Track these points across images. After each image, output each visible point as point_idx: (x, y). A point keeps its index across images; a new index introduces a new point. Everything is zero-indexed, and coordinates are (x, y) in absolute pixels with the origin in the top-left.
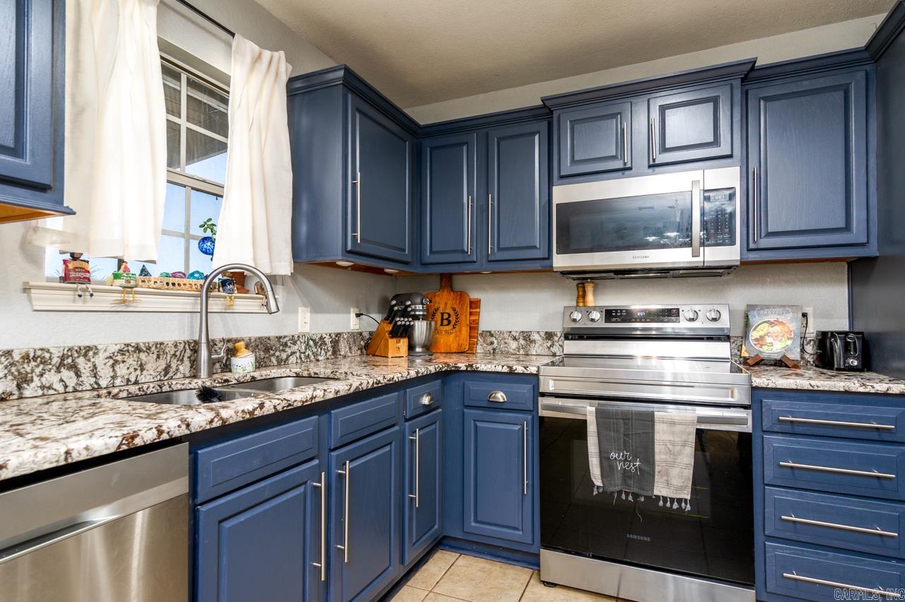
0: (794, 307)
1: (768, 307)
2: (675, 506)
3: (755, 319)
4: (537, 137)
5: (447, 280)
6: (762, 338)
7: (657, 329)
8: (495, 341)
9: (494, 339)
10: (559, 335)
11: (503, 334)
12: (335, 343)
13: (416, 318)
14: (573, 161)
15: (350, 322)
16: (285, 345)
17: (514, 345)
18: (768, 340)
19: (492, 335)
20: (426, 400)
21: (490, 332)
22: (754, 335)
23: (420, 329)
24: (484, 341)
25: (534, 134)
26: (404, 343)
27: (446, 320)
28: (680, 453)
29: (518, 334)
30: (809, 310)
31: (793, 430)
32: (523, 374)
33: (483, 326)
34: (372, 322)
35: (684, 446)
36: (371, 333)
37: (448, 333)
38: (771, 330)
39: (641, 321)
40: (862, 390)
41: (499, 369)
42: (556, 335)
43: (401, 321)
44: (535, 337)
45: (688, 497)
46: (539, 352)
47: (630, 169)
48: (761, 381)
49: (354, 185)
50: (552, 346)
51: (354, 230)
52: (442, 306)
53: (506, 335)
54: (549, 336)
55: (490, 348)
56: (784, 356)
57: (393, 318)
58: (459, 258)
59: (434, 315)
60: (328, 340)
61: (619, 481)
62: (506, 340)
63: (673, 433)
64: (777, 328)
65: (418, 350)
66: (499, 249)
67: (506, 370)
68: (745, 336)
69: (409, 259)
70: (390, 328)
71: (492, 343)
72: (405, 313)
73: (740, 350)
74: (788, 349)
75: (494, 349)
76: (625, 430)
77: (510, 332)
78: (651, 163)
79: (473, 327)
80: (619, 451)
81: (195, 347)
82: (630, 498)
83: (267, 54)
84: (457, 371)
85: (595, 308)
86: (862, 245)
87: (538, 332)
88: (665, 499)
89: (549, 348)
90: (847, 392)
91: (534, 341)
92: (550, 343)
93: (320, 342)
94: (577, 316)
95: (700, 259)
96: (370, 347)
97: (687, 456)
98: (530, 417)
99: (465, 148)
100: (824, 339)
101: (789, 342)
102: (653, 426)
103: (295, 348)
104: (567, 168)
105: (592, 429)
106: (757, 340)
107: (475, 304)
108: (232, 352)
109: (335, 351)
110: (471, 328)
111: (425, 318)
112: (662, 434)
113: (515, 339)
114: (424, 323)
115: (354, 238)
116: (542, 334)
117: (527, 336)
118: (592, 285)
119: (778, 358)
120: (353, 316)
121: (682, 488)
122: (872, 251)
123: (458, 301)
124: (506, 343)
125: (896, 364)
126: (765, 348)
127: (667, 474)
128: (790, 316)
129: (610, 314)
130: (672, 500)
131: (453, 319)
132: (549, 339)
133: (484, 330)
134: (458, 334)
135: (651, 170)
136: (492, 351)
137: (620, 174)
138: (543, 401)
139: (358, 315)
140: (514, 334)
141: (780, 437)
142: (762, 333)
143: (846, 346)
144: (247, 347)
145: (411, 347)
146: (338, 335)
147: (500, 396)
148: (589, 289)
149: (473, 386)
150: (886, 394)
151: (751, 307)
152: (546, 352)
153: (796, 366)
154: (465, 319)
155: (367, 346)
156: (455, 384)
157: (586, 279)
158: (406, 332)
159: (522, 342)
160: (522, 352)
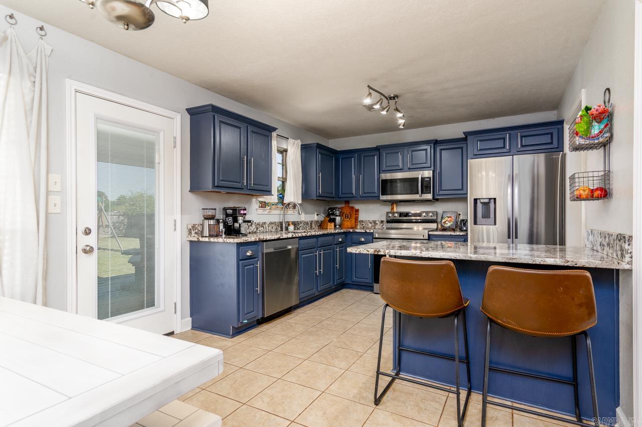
1: (448, 212)
3: (445, 216)
4: (376, 157)
5: (347, 202)
7: (415, 219)
10: (385, 222)
12: (311, 224)
13: (337, 216)
14: (386, 166)
15: (315, 218)
16: (299, 224)
17: (370, 225)
18: (447, 222)
19: (363, 222)
20: (340, 240)
23: (338, 219)
24: (360, 224)
25: (375, 155)
26: (333, 224)
27: (347, 217)
29: (372, 221)
30: (461, 213)
32: (369, 232)
33: (360, 219)
34: (322, 217)
36: (321, 221)
37: (348, 221)
38: (448, 219)
41: (362, 231)
43: (332, 217)
44: (378, 222)
47: (403, 169)
48: (431, 233)
49: (319, 176)
51: (319, 190)
52: (345, 212)
53: (368, 222)
54: (382, 222)
57: (330, 216)
58: (351, 195)
59: (343, 215)
60: (309, 223)
62: (368, 224)
65: (337, 227)
66: (364, 193)
67: (364, 231)
68: (441, 221)
69: (334, 196)
70: (328, 219)
71: (363, 225)
72: (333, 214)
78: (409, 168)
79: (356, 219)
81: (281, 223)
83: (296, 142)
84: (350, 232)
85: (396, 212)
90: (451, 235)
91: (377, 224)
92: (382, 224)
93: (307, 223)
94: (390, 215)
95: (422, 198)
96: (321, 225)
99: (353, 159)
101: (452, 223)
103: (301, 225)
104: (384, 168)
106: (444, 222)
107: (357, 211)
108: (289, 225)
109: (311, 227)
110: (356, 220)
111: (339, 216)
113: (371, 223)
114: (340, 217)
115: (319, 192)
116: (380, 222)
117: (375, 222)
120: (316, 215)
123: (351, 210)
126: (446, 225)
129: (401, 214)
131: (349, 216)
134: (351, 221)
135: (408, 170)
137: (399, 171)
139: (317, 215)
140: (370, 221)
143: (463, 223)
144: (292, 224)
145: (335, 226)
146: (312, 221)
147: (363, 239)
148: (395, 206)
149: (355, 237)
151: (444, 212)
152: (380, 227)
154: (354, 216)
155: (320, 225)
156: (349, 236)
157: (394, 203)
158: (334, 221)
159: (373, 224)
160: (372, 228)
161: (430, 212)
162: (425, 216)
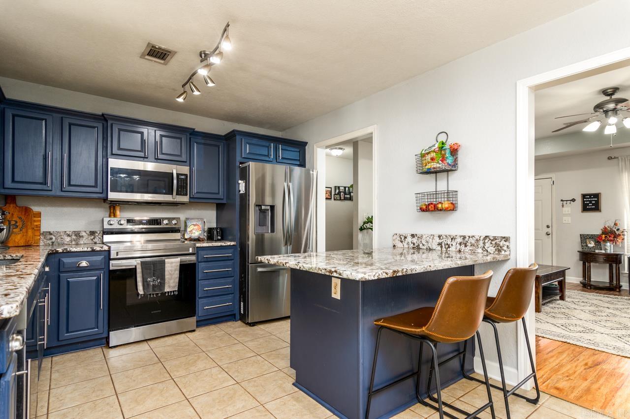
0: (202, 219)
1: (193, 219)
2: (172, 294)
3: (189, 224)
4: (96, 129)
5: (10, 199)
6: (191, 231)
8: (54, 238)
9: (53, 237)
10: (98, 232)
11: (60, 233)
14: (119, 148)
17: (68, 239)
18: (194, 231)
19: (51, 234)
21: (50, 232)
22: (189, 230)
24: (45, 238)
25: (94, 127)
27: (14, 225)
28: (174, 274)
29: (71, 233)
30: (205, 220)
31: (207, 260)
32: (100, 251)
33: (44, 229)
35: (175, 271)
37: (16, 233)
38: (195, 227)
39: (144, 225)
40: (224, 245)
41: (85, 249)
42: (97, 233)
44: (84, 234)
45: (177, 289)
46: (86, 242)
47: (147, 158)
48: (198, 245)
50: (94, 238)
52: (9, 216)
53: (62, 234)
54: (92, 233)
55: (50, 242)
56: (199, 237)
58: (37, 187)
61: (151, 290)
62: (62, 237)
63: (172, 267)
64: (196, 227)
66: (70, 185)
67: (89, 249)
68: (185, 230)
71: (51, 239)
73: (184, 236)
74: (200, 234)
75: (53, 243)
76: (154, 268)
77: (66, 232)
78: (156, 157)
79: (37, 229)
80: (151, 277)
82: (155, 296)
85: (121, 218)
86: (222, 199)
87: (85, 232)
88: (168, 292)
89: (92, 240)
90: (221, 246)
91: (83, 236)
92: (92, 237)
94: (112, 222)
95: (175, 200)
97: (176, 274)
98: (103, 272)
99: (44, 122)
100: (210, 231)
101: (200, 232)
102: (165, 265)
105: (139, 270)
106: (190, 231)
112: (168, 267)
113: (69, 235)
116: (88, 232)
117: (78, 234)
118: (119, 207)
119: (197, 238)
121: (175, 286)
122: (224, 201)
123: (23, 213)
124: (62, 238)
125: (230, 238)
126: (193, 235)
127: (169, 283)
128: (200, 222)
129: (129, 222)
130: (171, 292)
131: (20, 224)
132: (93, 235)
133: (45, 231)
134: (25, 234)
135: (156, 160)
136: (51, 244)
137: (142, 159)
138: (111, 262)
140: (68, 233)
141: (203, 263)
142: (192, 229)
143: (217, 232)
147: (84, 264)
148: (118, 209)
149: (66, 260)
150: (230, 245)
151: (187, 219)
152: (91, 242)
153: (203, 241)
154: (31, 224)
157: (116, 204)
159: (74, 237)
160: (73, 243)
161: (174, 219)
162: (167, 224)
